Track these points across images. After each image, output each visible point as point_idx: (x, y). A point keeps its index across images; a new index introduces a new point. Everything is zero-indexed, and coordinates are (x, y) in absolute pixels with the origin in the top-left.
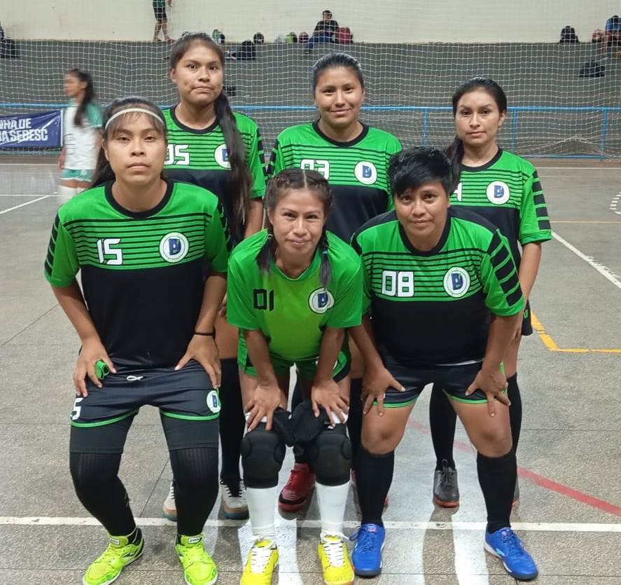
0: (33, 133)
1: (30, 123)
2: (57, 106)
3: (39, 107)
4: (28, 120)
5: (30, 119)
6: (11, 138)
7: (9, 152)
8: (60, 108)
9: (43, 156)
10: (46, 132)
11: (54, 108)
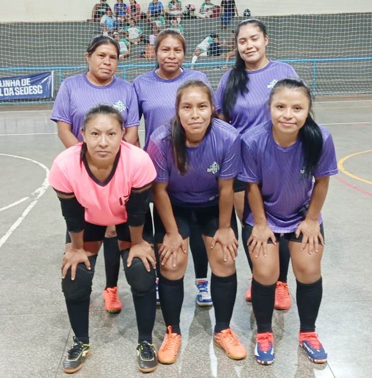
0: (32, 88)
1: (29, 81)
2: (49, 68)
3: (36, 70)
4: (28, 79)
5: (29, 79)
6: (16, 93)
7: (14, 103)
8: (52, 70)
9: (39, 104)
10: (41, 88)
11: (47, 70)
